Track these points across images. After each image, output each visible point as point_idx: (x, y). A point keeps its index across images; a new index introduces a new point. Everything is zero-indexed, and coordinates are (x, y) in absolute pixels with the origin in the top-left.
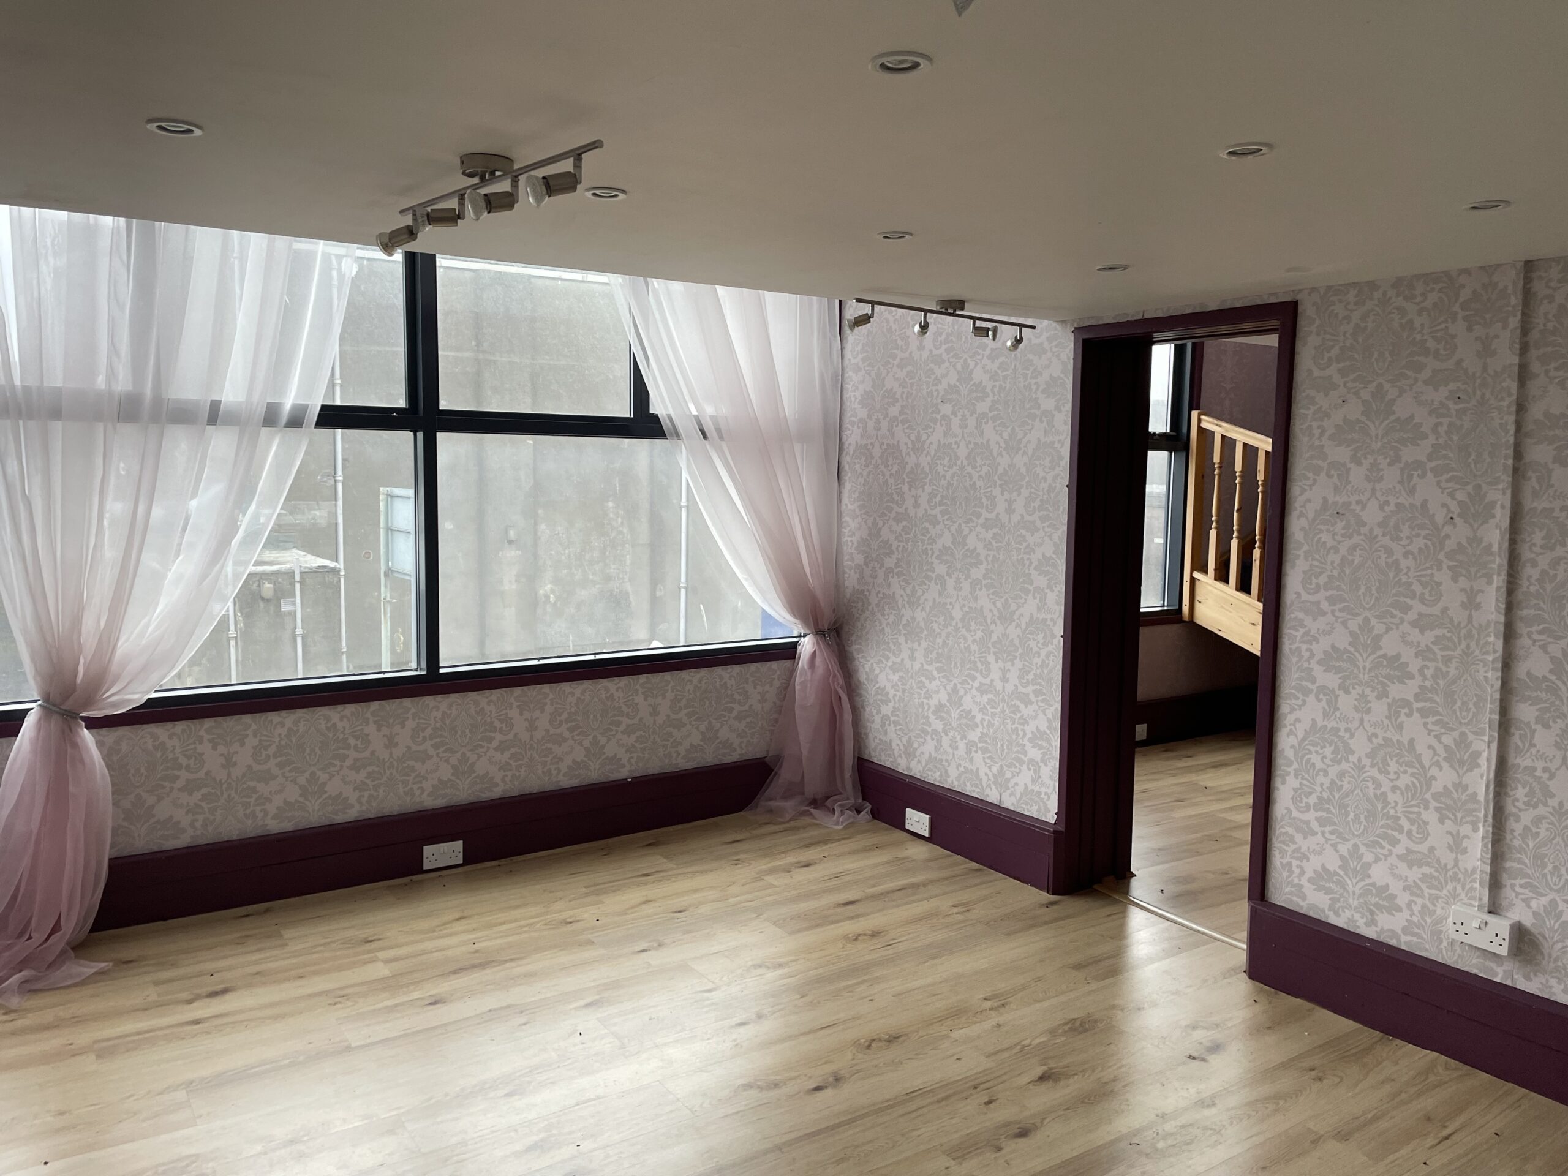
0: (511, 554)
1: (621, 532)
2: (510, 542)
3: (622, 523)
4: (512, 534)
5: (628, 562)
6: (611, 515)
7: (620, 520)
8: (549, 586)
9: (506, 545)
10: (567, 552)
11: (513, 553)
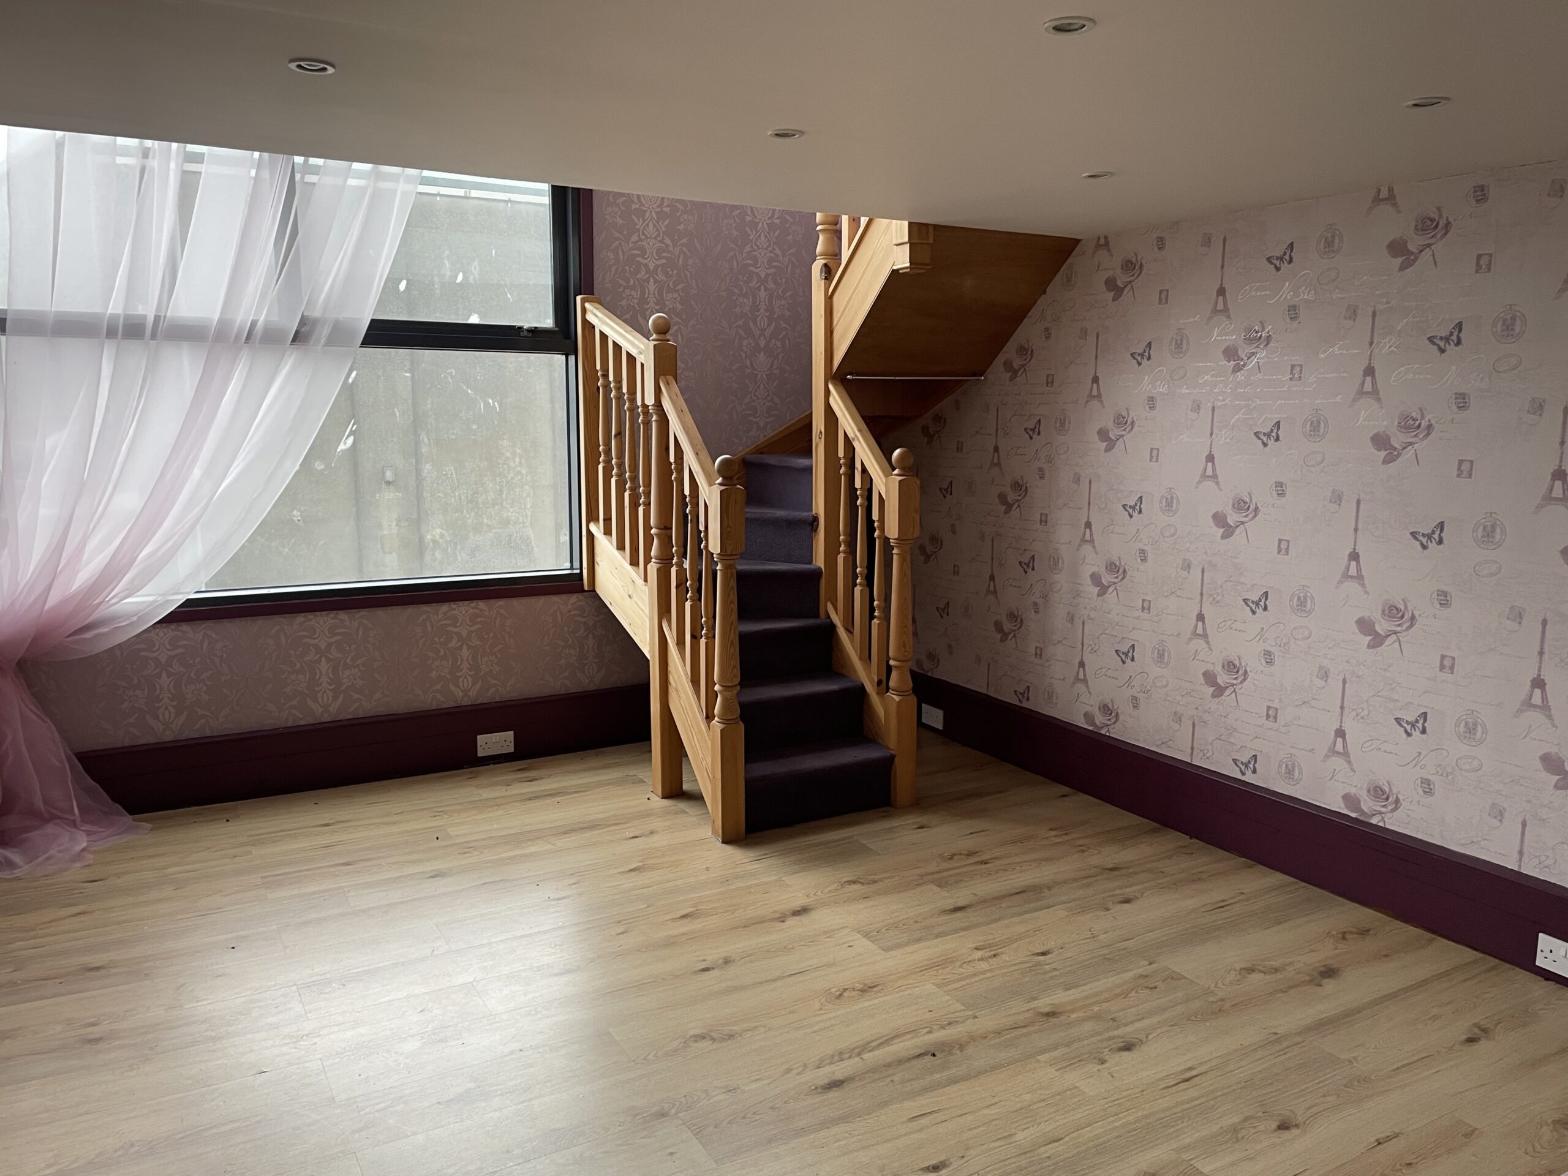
0: (389, 495)
1: (519, 473)
2: (388, 483)
3: (520, 462)
4: (389, 475)
5: (529, 506)
6: (508, 454)
7: (517, 460)
8: (438, 531)
9: (384, 486)
10: (457, 494)
11: (392, 495)
